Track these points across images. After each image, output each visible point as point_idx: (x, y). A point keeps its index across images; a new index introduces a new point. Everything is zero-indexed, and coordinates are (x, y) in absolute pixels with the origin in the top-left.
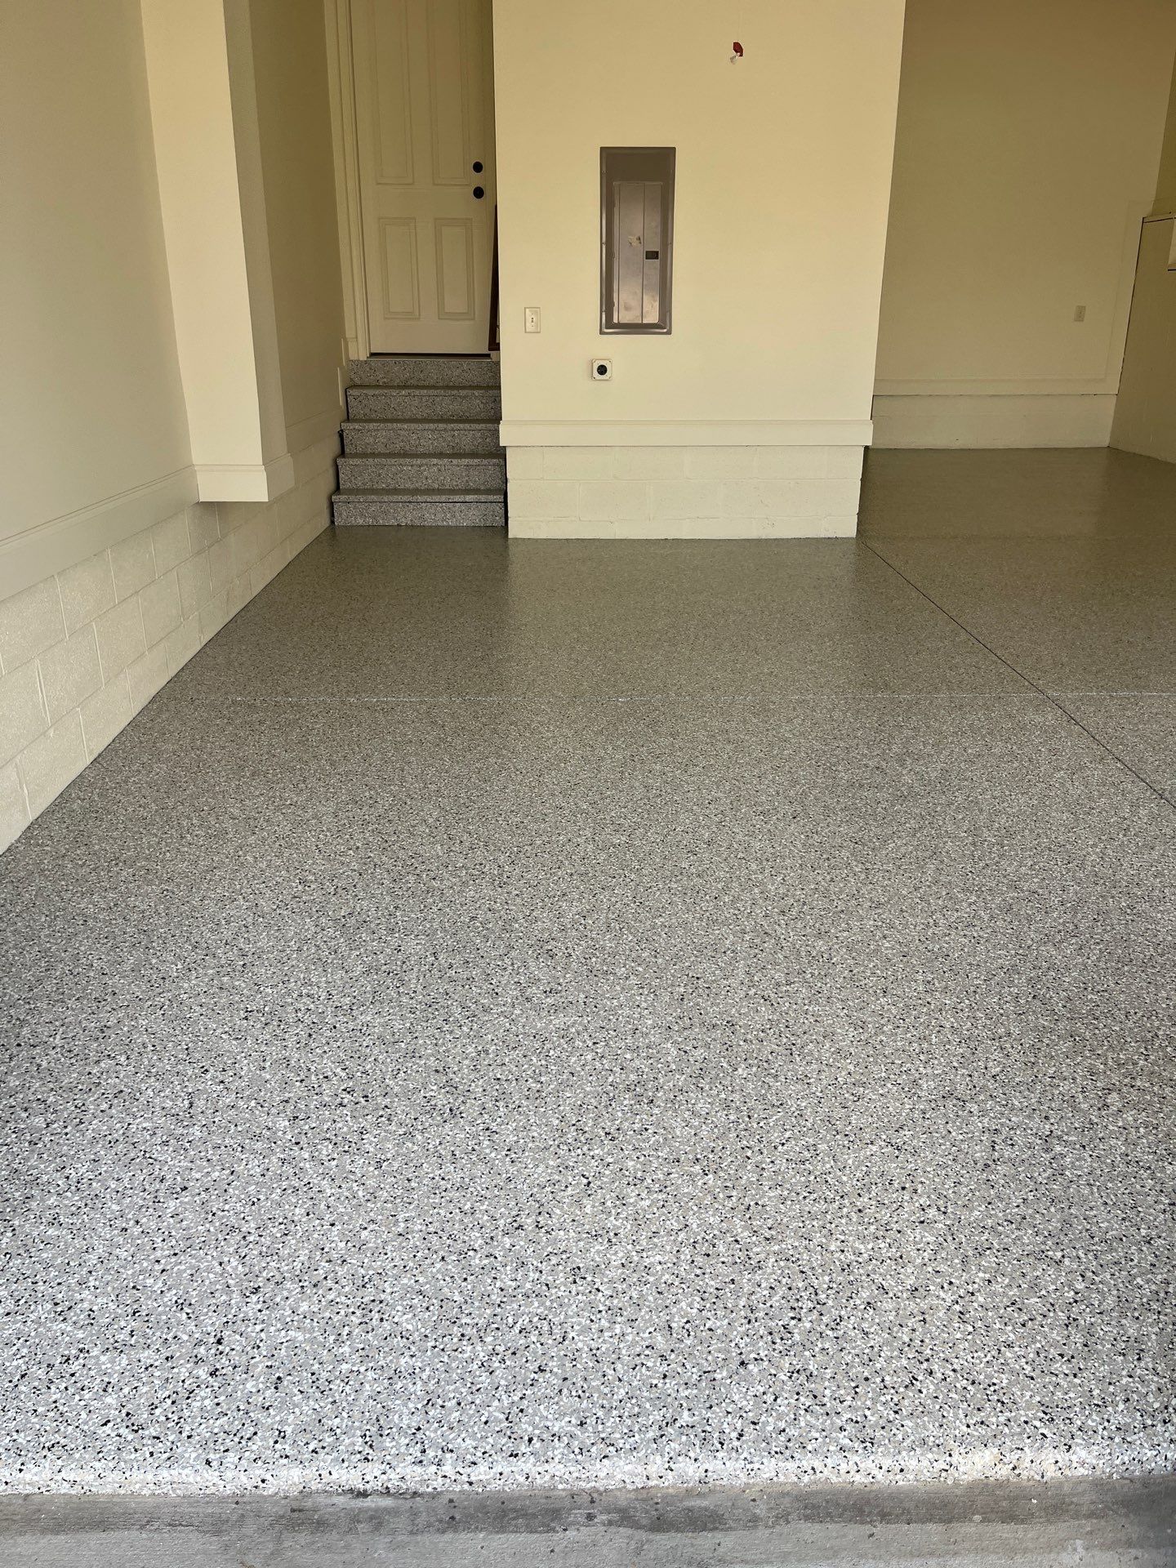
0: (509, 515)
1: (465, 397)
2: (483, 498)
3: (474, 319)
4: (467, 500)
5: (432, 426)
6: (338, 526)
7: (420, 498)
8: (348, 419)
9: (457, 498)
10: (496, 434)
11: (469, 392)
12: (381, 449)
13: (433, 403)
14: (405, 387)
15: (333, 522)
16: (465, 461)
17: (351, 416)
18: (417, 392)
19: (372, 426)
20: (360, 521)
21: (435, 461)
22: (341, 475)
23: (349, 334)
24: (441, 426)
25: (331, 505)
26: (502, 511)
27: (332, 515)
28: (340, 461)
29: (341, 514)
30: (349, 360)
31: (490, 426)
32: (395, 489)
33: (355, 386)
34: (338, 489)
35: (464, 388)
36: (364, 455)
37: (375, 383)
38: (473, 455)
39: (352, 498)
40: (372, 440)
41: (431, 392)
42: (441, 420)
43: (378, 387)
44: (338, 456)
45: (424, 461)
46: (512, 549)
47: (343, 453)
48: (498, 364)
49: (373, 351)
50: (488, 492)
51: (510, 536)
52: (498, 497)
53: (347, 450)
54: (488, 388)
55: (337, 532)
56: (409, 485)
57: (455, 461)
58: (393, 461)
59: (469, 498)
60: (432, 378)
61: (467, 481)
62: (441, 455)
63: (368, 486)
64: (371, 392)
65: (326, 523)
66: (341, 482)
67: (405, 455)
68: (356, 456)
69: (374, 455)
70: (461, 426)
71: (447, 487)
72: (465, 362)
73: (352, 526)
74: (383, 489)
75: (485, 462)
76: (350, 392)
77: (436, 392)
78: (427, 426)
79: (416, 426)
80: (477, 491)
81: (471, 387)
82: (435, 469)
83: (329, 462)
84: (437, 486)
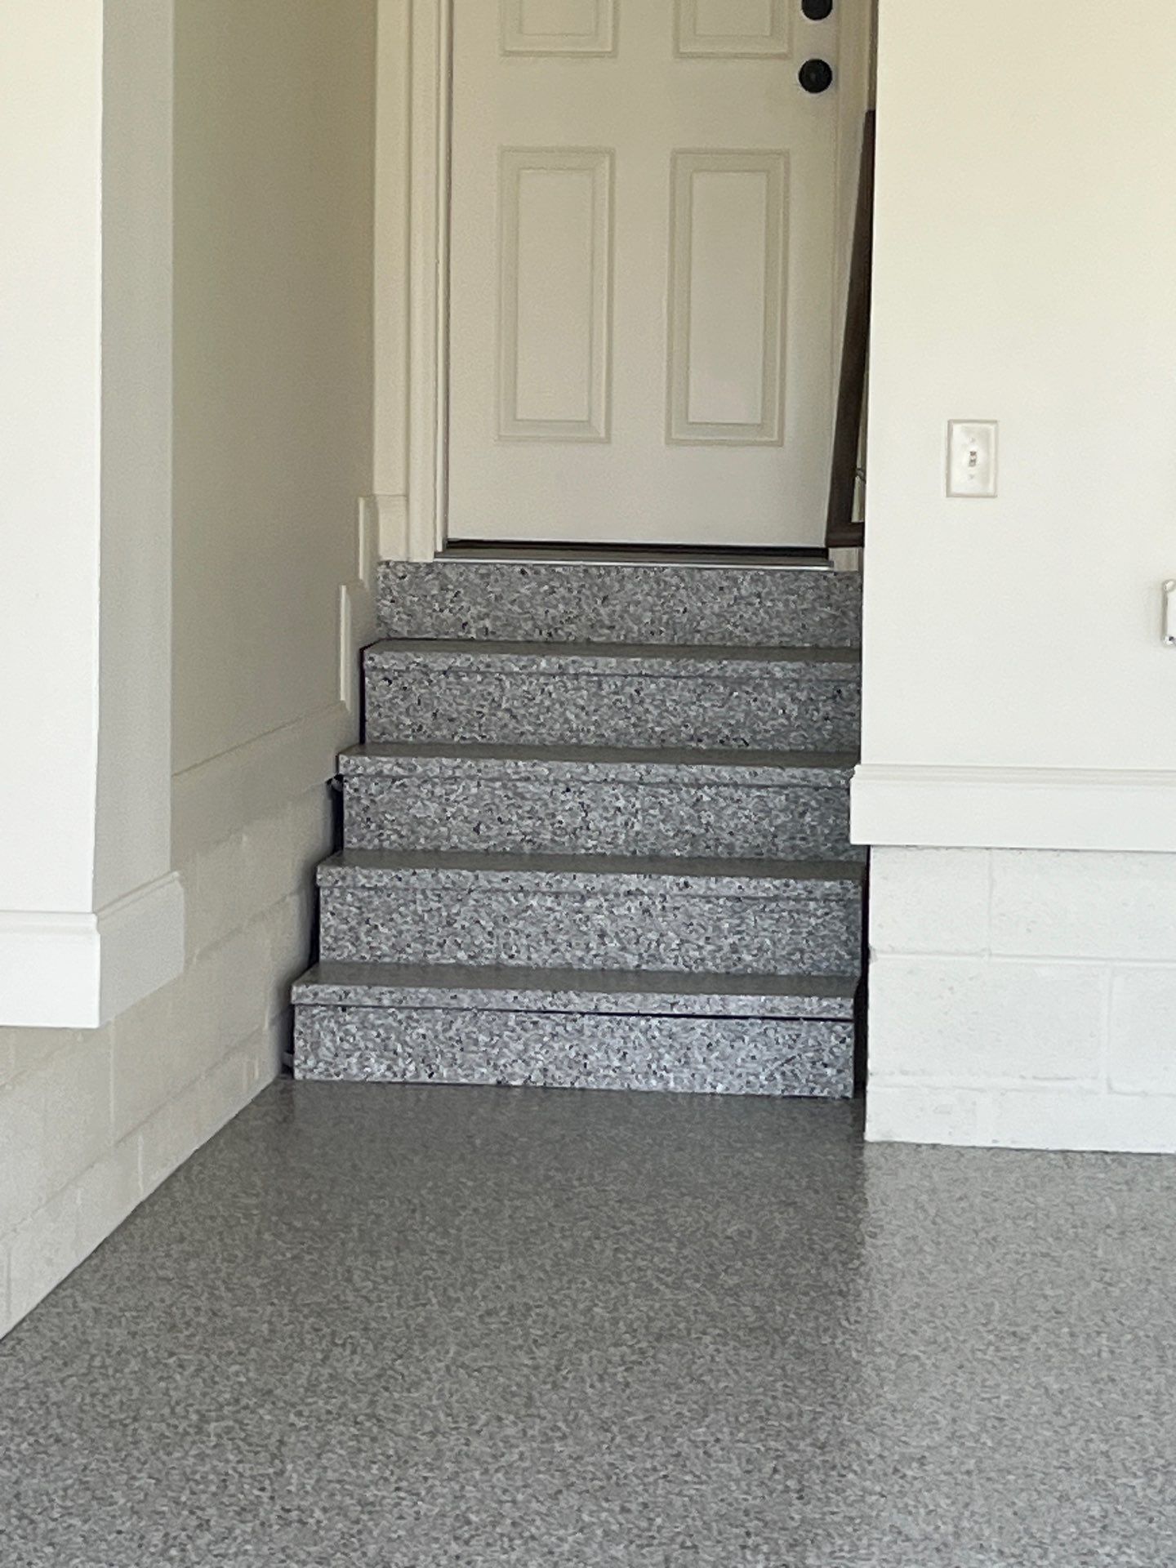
0: (871, 1065)
1: (741, 681)
2: (784, 1005)
3: (780, 443)
4: (732, 1009)
5: (630, 771)
6: (305, 1081)
7: (578, 1002)
8: (361, 742)
9: (699, 1003)
10: (838, 803)
11: (756, 668)
12: (459, 837)
13: (638, 698)
14: (551, 646)
15: (287, 1069)
16: (732, 885)
17: (372, 732)
18: (587, 665)
19: (434, 766)
20: (378, 1070)
21: (633, 881)
22: (325, 918)
23: (385, 482)
24: (661, 771)
25: (287, 1014)
26: (847, 1051)
27: (288, 1046)
28: (327, 876)
29: (316, 1045)
30: (377, 562)
31: (819, 776)
32: (498, 967)
33: (391, 641)
34: (311, 963)
35: (738, 651)
36: (406, 858)
37: (453, 632)
38: (757, 865)
39: (357, 993)
40: (434, 807)
41: (633, 663)
42: (661, 753)
43: (463, 644)
44: (321, 860)
45: (598, 882)
46: (880, 1185)
47: (336, 849)
48: (854, 581)
49: (454, 535)
50: (802, 985)
51: (871, 1134)
52: (834, 1003)
53: (352, 841)
54: (817, 653)
55: (300, 1101)
56: (542, 956)
57: (698, 885)
58: (497, 878)
59: (737, 1004)
60: (638, 620)
61: (734, 949)
62: (653, 863)
63: (410, 955)
64: (440, 662)
65: (261, 1071)
66: (325, 939)
67: (540, 860)
68: (378, 858)
69: (436, 858)
70: (725, 772)
71: (669, 965)
72: (745, 574)
73: (349, 1084)
74: (459, 966)
75: (798, 887)
76: (374, 659)
77: (648, 665)
78: (612, 770)
79: (574, 768)
80: (764, 983)
81: (762, 652)
82: (634, 905)
83: (288, 878)
84: (632, 961)
